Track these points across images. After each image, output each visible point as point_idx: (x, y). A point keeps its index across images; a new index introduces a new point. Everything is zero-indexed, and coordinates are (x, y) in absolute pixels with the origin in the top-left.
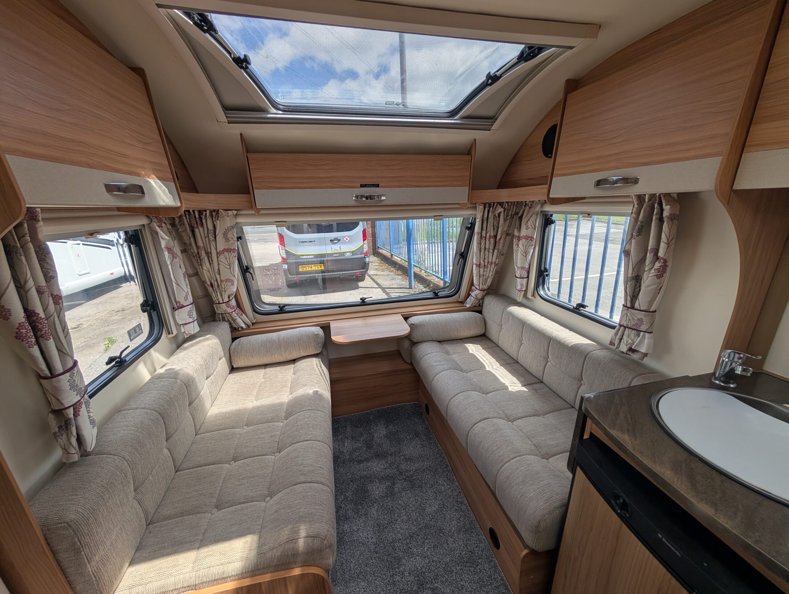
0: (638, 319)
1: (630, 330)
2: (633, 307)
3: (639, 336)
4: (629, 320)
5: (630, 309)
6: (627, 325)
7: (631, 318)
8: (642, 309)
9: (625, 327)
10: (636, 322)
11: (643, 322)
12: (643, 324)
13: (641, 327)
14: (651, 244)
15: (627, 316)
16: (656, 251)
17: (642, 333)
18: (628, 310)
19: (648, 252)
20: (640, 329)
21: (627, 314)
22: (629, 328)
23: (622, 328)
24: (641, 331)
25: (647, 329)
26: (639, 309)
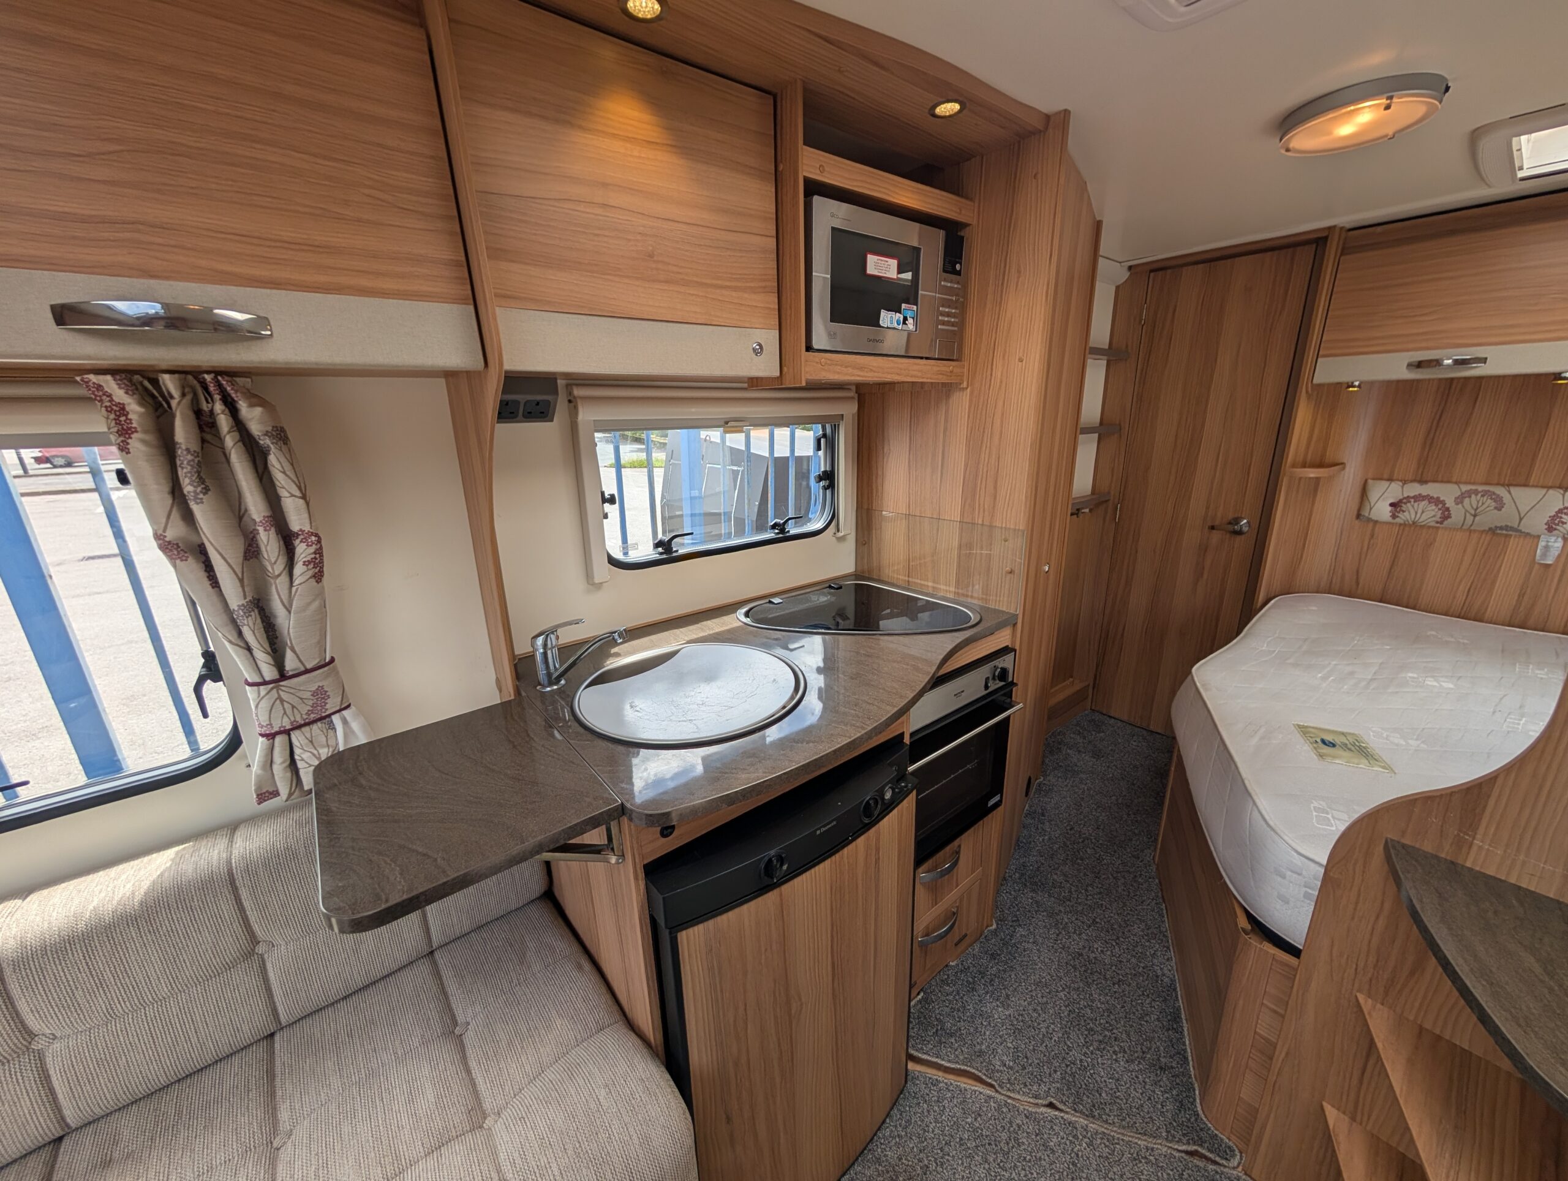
0: (314, 694)
1: (306, 729)
2: (283, 676)
3: (334, 729)
4: (293, 707)
5: (282, 683)
6: (292, 723)
7: (295, 701)
8: (309, 666)
9: (287, 732)
10: (311, 703)
11: (326, 692)
12: (329, 697)
13: (328, 706)
14: (255, 507)
15: (282, 701)
16: (278, 520)
17: (336, 719)
18: (278, 688)
19: (261, 529)
20: (328, 713)
21: (280, 698)
22: (299, 727)
23: (278, 739)
24: (329, 716)
25: (341, 704)
26: (303, 669)
